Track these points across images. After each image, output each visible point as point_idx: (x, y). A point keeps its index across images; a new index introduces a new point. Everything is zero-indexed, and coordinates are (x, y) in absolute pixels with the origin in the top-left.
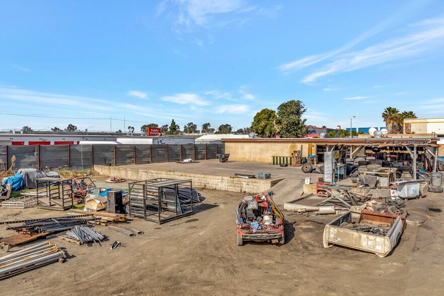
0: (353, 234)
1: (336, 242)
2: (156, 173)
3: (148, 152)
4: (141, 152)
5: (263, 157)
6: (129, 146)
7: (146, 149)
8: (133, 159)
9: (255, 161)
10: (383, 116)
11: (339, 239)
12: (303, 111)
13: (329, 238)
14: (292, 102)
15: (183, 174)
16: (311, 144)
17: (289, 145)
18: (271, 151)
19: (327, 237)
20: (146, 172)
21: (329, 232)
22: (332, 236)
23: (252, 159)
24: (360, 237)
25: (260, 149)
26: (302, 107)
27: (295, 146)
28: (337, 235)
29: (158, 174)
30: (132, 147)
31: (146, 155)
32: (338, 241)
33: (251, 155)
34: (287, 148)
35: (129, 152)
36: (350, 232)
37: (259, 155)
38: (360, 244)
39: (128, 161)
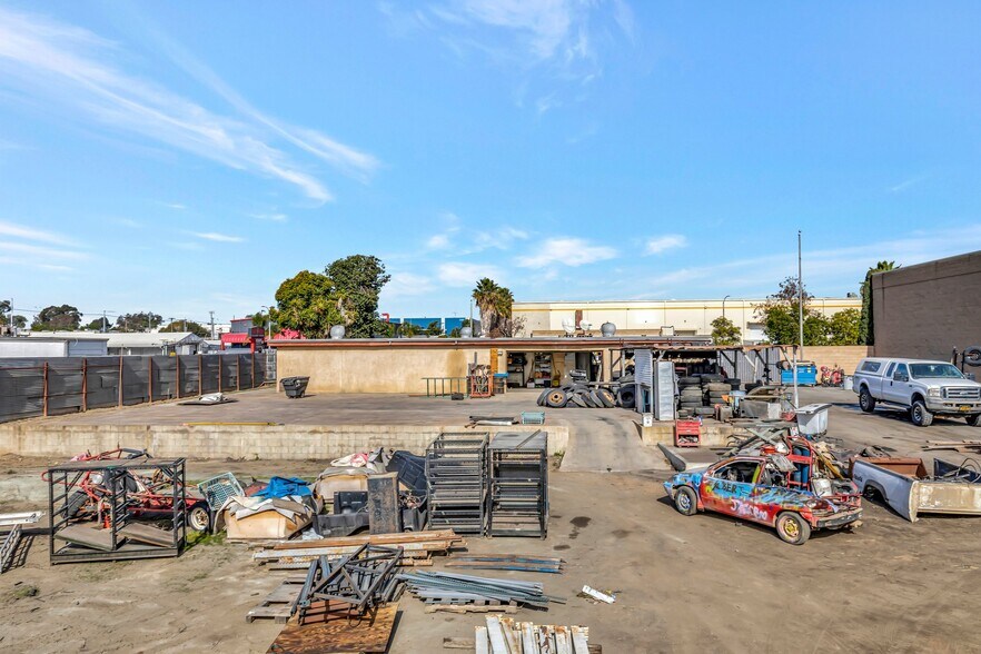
0: (961, 491)
1: (931, 508)
2: (224, 432)
3: (78, 378)
4: (60, 380)
5: (383, 382)
6: (31, 365)
7: (72, 372)
8: (40, 402)
9: (360, 392)
10: (475, 296)
11: (937, 503)
12: (385, 281)
13: (919, 505)
14: (357, 259)
15: (320, 428)
16: (494, 349)
17: (446, 353)
18: (403, 368)
19: (915, 503)
20: (182, 432)
21: (918, 494)
22: (924, 499)
23: (353, 388)
24: (973, 492)
25: (374, 363)
26: (380, 271)
27: (460, 355)
28: (933, 497)
29: (231, 433)
30: (40, 365)
31: (71, 389)
32: (936, 506)
33: (350, 379)
34: (441, 361)
35: (29, 381)
36: (957, 487)
37: (372, 379)
38: (972, 505)
39: (30, 407)
